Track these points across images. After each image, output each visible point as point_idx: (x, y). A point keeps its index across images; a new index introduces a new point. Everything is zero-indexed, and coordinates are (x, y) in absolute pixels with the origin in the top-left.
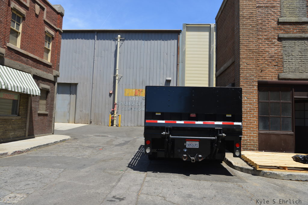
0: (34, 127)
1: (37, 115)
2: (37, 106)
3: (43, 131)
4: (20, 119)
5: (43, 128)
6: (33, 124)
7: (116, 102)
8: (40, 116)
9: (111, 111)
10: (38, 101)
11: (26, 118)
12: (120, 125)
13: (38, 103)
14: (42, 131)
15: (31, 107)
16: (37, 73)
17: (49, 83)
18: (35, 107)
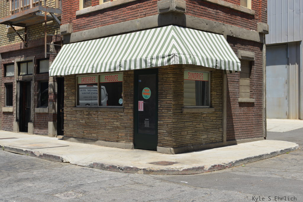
0: (235, 127)
1: (238, 106)
2: (237, 90)
3: (248, 132)
4: (213, 113)
6: (232, 121)
8: (243, 107)
10: (237, 80)
11: (222, 110)
13: (238, 85)
15: (228, 92)
16: (232, 33)
17: (252, 47)
18: (235, 92)
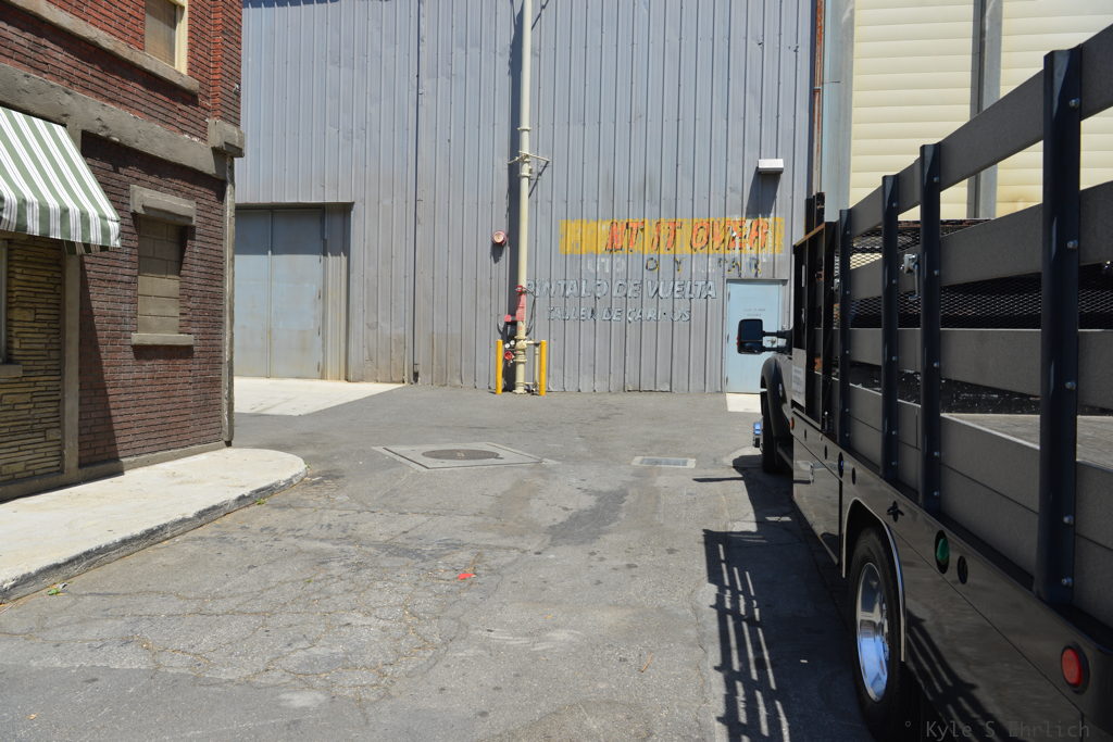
0: (115, 420)
1: (131, 355)
2: (127, 306)
3: (170, 433)
4: (19, 380)
5: (170, 420)
6: (108, 402)
7: (523, 282)
8: (149, 359)
9: (502, 326)
10: (126, 278)
11: (59, 372)
12: (544, 389)
13: (128, 293)
14: (162, 434)
15: (86, 314)
16: (105, 127)
17: (187, 184)
18: (115, 312)
